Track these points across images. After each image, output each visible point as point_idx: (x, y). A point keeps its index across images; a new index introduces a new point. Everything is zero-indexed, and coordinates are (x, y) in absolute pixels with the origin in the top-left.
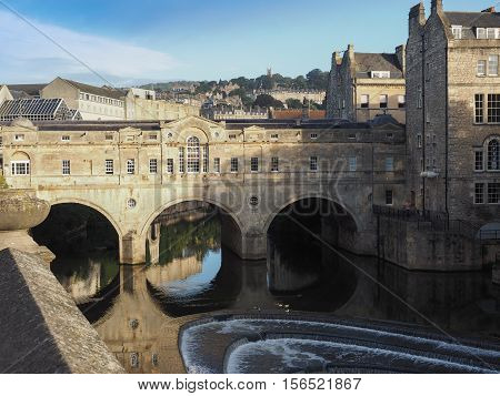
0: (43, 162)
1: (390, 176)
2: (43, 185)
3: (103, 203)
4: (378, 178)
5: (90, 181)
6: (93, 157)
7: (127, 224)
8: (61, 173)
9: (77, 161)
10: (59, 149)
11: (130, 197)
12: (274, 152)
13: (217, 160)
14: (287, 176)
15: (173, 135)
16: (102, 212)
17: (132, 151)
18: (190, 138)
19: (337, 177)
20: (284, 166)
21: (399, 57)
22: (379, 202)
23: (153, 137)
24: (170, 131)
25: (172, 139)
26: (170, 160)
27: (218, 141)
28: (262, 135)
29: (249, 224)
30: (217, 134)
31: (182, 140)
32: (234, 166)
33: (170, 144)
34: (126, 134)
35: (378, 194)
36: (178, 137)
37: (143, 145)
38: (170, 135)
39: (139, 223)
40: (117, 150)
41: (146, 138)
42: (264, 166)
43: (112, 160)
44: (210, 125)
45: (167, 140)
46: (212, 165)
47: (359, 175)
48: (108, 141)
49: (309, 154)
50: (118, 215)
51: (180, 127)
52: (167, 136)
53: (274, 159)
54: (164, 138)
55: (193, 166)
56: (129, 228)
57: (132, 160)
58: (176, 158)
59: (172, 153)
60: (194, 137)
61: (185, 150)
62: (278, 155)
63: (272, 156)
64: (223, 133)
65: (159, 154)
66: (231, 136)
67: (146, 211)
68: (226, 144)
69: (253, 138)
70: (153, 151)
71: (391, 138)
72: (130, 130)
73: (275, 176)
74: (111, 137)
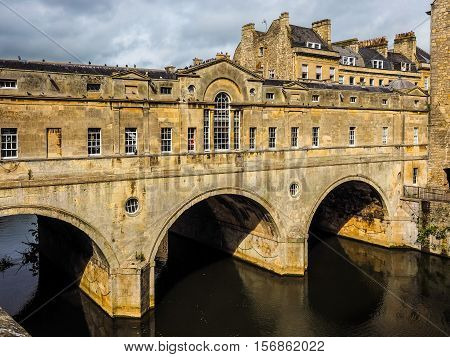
1: (417, 152)
3: (84, 209)
4: (408, 153)
5: (58, 169)
6: (64, 123)
7: (125, 244)
9: (33, 131)
11: (129, 195)
12: (315, 119)
13: (253, 129)
14: (328, 153)
15: (197, 88)
16: (82, 227)
17: (132, 114)
18: (219, 95)
19: (372, 153)
20: (325, 139)
21: (320, 32)
22: (408, 182)
23: (166, 90)
24: (192, 81)
25: (195, 95)
26: (192, 130)
27: (255, 102)
28: (303, 95)
29: (290, 224)
30: (252, 91)
31: (209, 98)
32: (272, 139)
33: (192, 104)
34: (124, 83)
35: (408, 172)
36: (203, 92)
37: (151, 103)
38: (191, 88)
39: (144, 239)
40: (108, 111)
41: (155, 91)
42: (304, 140)
43: (98, 130)
44: (246, 76)
45: (188, 95)
46: (247, 138)
47: (390, 150)
48: (91, 94)
49: (348, 123)
50: (110, 229)
51: (207, 76)
52: (186, 89)
53: (315, 129)
54: (183, 93)
55: (221, 139)
56: (129, 251)
57: (133, 130)
58: (200, 127)
59: (195, 117)
60: (224, 95)
61: (211, 115)
62: (320, 124)
63: (313, 125)
64: (260, 90)
65: (175, 120)
66: (269, 95)
67: (155, 219)
68: (264, 106)
69: (294, 100)
70: (166, 114)
71: (417, 106)
72: (131, 76)
73: (317, 154)
74: (96, 87)
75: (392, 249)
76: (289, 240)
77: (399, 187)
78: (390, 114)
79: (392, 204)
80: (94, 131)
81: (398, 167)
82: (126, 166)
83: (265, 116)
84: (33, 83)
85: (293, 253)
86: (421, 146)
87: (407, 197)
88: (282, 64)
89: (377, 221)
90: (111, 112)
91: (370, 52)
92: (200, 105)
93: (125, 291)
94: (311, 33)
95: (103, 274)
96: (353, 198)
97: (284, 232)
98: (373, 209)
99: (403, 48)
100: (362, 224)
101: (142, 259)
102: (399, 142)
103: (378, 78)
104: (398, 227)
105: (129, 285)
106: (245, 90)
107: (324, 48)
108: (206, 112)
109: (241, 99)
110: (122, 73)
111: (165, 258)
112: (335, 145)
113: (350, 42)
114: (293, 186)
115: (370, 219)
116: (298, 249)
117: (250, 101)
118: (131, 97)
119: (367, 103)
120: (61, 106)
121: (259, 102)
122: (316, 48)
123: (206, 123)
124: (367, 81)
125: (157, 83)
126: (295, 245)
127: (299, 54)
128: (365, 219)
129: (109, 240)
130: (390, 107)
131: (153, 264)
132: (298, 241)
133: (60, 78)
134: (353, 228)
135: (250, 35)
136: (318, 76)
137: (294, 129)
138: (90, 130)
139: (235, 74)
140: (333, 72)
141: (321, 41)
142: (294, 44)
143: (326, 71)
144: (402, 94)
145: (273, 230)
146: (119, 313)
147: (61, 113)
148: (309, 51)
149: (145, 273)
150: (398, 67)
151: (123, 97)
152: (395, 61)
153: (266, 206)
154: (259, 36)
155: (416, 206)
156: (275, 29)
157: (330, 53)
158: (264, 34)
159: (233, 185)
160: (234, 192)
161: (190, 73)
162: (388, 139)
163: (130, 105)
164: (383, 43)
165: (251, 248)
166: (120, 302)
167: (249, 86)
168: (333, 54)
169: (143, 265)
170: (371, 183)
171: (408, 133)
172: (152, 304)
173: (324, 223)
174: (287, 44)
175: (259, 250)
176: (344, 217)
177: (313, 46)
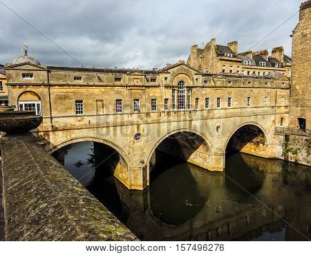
0: (55, 103)
1: (283, 110)
2: (57, 125)
3: (115, 139)
4: (278, 110)
6: (105, 97)
7: (134, 155)
8: (73, 113)
9: (90, 102)
10: (71, 90)
11: (136, 132)
12: (229, 93)
13: (197, 99)
14: (236, 111)
15: (169, 79)
16: (114, 147)
17: (137, 93)
18: (180, 82)
19: (259, 110)
20: (234, 104)
21: (232, 48)
22: (278, 125)
23: (153, 80)
24: (166, 75)
25: (168, 82)
26: (166, 100)
27: (198, 85)
28: (223, 81)
29: (216, 146)
30: (197, 79)
31: (175, 84)
32: (207, 104)
33: (166, 87)
34: (133, 77)
35: (278, 120)
36: (172, 81)
37: (146, 87)
38: (166, 78)
39: (144, 153)
40: (125, 91)
41: (148, 81)
42: (224, 104)
43: (121, 100)
44: (194, 72)
45: (164, 82)
46: (194, 104)
47: (269, 109)
48: (117, 83)
49: (247, 95)
50: (128, 148)
51: (174, 73)
52: (163, 79)
53: (229, 99)
54: (162, 81)
55: (181, 104)
56: (137, 158)
57: (138, 100)
58: (170, 98)
59: (168, 94)
60: (183, 82)
61: (176, 92)
62: (232, 96)
63: (228, 96)
64: (201, 79)
65: (158, 95)
66: (205, 82)
67: (149, 143)
68: (203, 87)
69: (218, 84)
70: (154, 92)
71: (284, 86)
72: (136, 73)
73: (230, 111)
74: (119, 79)
75: (269, 159)
76: (216, 154)
77: (273, 128)
78: (269, 90)
79: (269, 136)
80: (119, 101)
81: (273, 118)
82: (135, 118)
83: (204, 92)
84: (89, 78)
85: (218, 161)
86: (286, 107)
87: (277, 133)
88: (212, 65)
89: (261, 145)
90: (127, 92)
91: (259, 58)
92: (170, 87)
93: (135, 178)
94: (227, 49)
95: (125, 170)
96: (249, 133)
97: (213, 150)
98: (259, 139)
99: (277, 55)
100: (253, 146)
101: (143, 162)
102: (274, 105)
103: (263, 71)
104: (272, 148)
105: (137, 175)
106: (193, 79)
107: (234, 56)
108: (173, 90)
109: (191, 84)
110: (131, 72)
111: (154, 162)
112: (240, 106)
113: (248, 53)
114: (218, 127)
115: (257, 144)
116: (220, 159)
117: (196, 85)
118: (136, 84)
119: (257, 85)
120: (103, 89)
121: (201, 85)
122: (230, 56)
123: (173, 96)
124: (257, 73)
125: (149, 77)
126: (219, 157)
127: (221, 60)
128: (255, 144)
129: (127, 153)
130: (269, 86)
131: (148, 165)
132: (220, 155)
133: (102, 76)
134: (248, 148)
135: (195, 51)
136: (231, 71)
137: (218, 99)
138: (117, 100)
139: (188, 71)
140: (238, 69)
141: (233, 53)
142: (218, 55)
143: (235, 68)
144: (276, 80)
145: (208, 149)
146: (133, 188)
147: (103, 93)
148: (226, 58)
149: (144, 169)
150: (273, 65)
151: (133, 84)
152: (272, 62)
153: (204, 138)
154: (200, 51)
155: (282, 138)
156: (208, 47)
157: (237, 59)
158: (203, 50)
159: (188, 127)
160: (188, 131)
161: (165, 71)
162: (268, 103)
163: (136, 88)
164: (265, 53)
165: (196, 158)
166: (133, 183)
167: (195, 77)
168: (239, 60)
169: (144, 165)
170: (258, 126)
171: (278, 100)
172: (148, 184)
173: (233, 145)
174: (215, 55)
175: (201, 159)
176: (244, 142)
177: (228, 56)
